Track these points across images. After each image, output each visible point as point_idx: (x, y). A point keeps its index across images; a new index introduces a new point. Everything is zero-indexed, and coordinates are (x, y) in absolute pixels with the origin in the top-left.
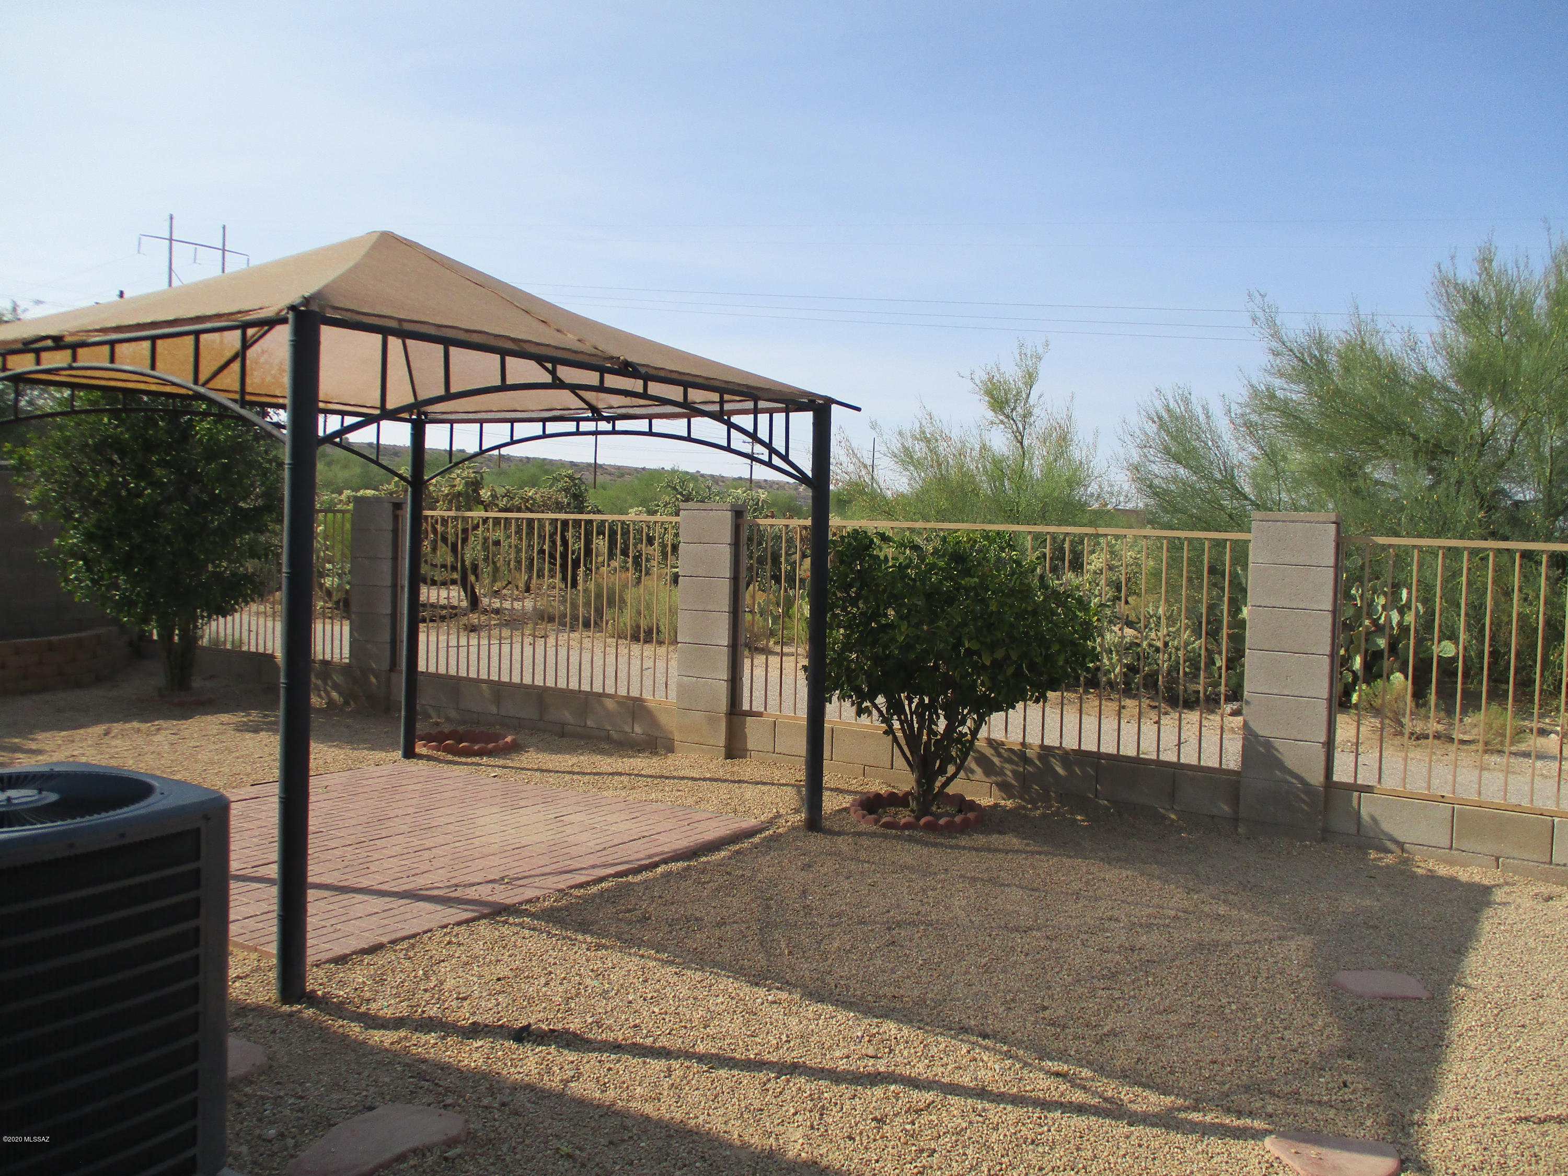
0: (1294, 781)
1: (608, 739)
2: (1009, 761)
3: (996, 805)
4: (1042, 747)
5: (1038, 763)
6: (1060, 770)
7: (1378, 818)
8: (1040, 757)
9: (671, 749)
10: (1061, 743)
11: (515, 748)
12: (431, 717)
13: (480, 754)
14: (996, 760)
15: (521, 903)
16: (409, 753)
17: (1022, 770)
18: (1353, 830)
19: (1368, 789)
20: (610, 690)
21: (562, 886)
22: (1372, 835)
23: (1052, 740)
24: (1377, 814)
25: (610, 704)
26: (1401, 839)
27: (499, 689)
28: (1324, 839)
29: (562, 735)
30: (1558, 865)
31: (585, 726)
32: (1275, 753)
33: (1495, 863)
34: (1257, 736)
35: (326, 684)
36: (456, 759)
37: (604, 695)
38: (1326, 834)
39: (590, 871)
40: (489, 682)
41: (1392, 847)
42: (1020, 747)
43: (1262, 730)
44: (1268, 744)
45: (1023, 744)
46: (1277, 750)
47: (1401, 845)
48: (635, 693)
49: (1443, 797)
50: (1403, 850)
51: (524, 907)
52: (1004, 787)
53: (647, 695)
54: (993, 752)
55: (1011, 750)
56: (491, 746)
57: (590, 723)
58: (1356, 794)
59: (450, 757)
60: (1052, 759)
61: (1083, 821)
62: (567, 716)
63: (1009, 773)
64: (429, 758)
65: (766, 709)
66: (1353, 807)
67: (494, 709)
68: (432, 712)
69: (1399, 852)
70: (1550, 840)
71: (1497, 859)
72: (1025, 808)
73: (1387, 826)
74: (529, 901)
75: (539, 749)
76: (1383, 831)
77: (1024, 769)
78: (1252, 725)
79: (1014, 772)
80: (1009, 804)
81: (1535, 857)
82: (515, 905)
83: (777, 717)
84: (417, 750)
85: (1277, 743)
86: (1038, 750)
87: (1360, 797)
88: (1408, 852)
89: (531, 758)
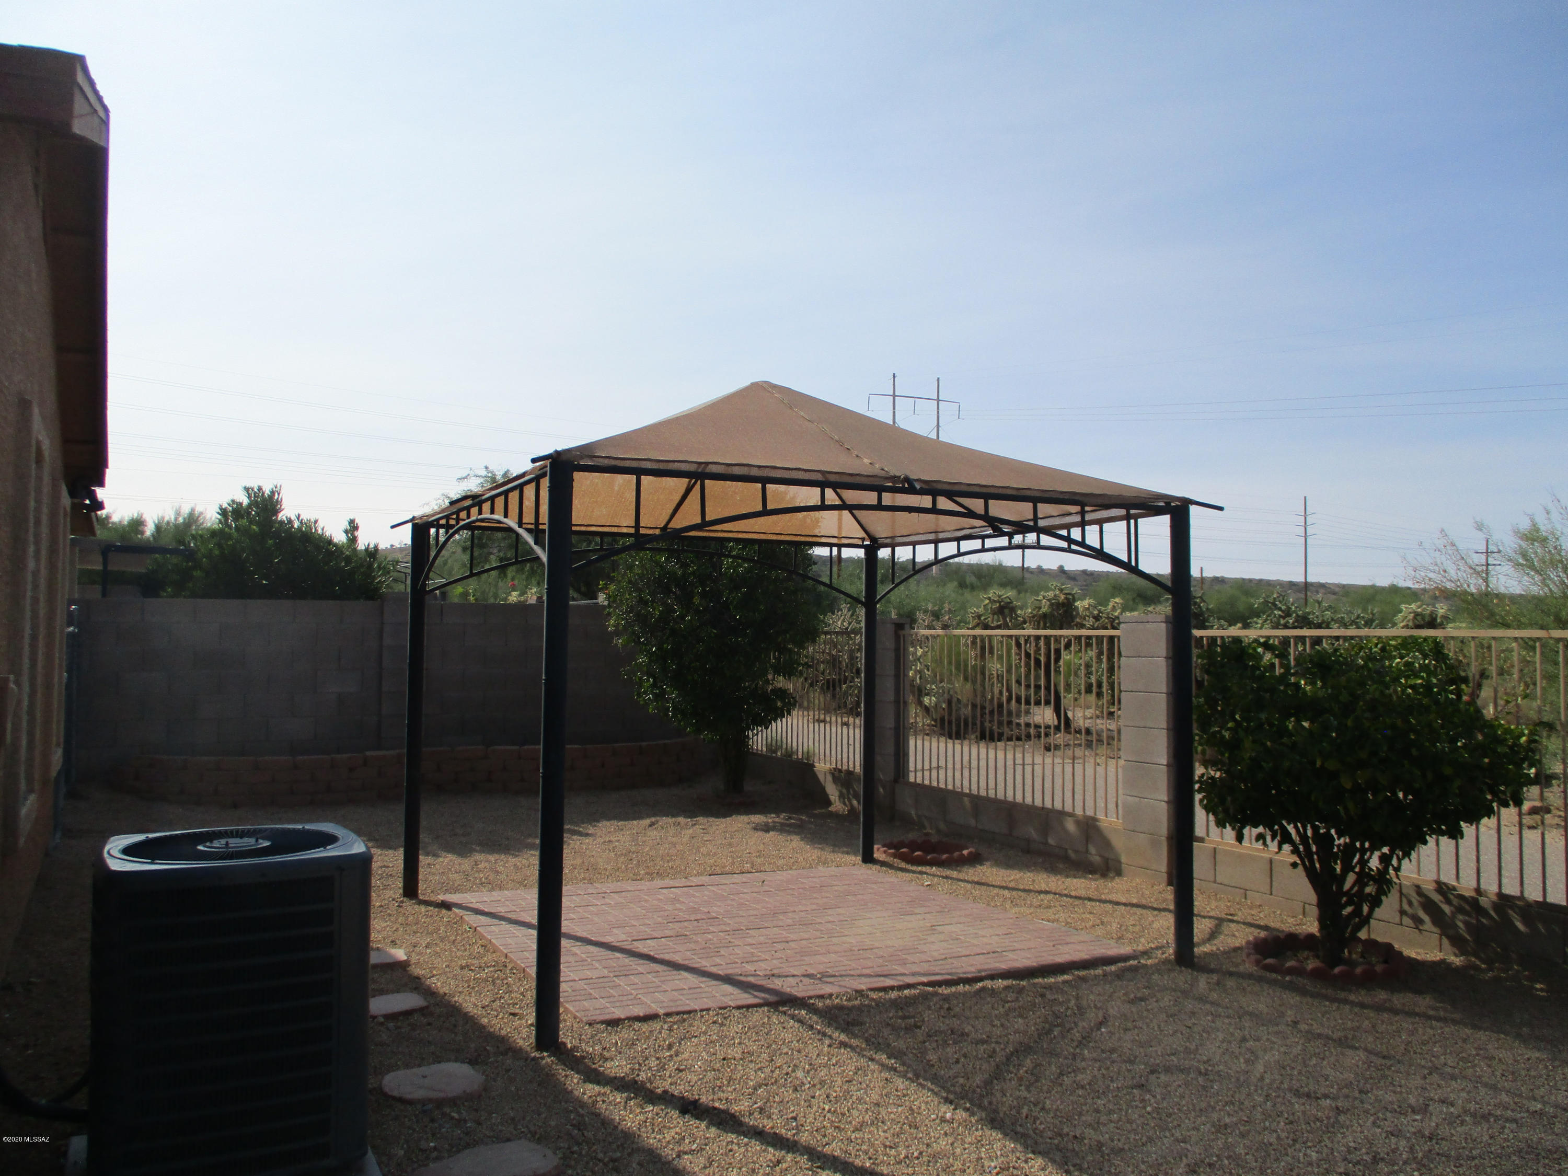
1: (1066, 859)
2: (1460, 910)
3: (1443, 961)
4: (1500, 895)
5: (1492, 913)
6: (1520, 926)
8: (1496, 906)
9: (1119, 873)
10: (1522, 892)
11: (975, 860)
12: (925, 828)
13: (931, 864)
14: (1447, 909)
15: (811, 998)
16: (868, 858)
17: (1474, 921)
20: (1068, 808)
21: (863, 987)
23: (1511, 889)
25: (1069, 823)
27: (979, 803)
29: (1027, 851)
31: (1046, 843)
35: (848, 792)
36: (910, 867)
37: (1062, 814)
39: (899, 978)
40: (970, 795)
42: (1473, 894)
45: (1478, 890)
48: (1090, 813)
51: (812, 1001)
52: (1457, 942)
53: (1100, 815)
54: (1440, 898)
55: (1461, 897)
56: (945, 856)
57: (1051, 841)
59: (903, 865)
60: (1511, 912)
61: (1541, 990)
62: (1032, 833)
63: (1460, 924)
64: (883, 864)
65: (1208, 835)
67: (972, 822)
68: (926, 824)
72: (1477, 968)
74: (821, 997)
75: (999, 863)
77: (1478, 920)
79: (1466, 923)
80: (1457, 961)
82: (804, 998)
83: (1218, 843)
84: (876, 855)
86: (1494, 898)
89: (988, 872)
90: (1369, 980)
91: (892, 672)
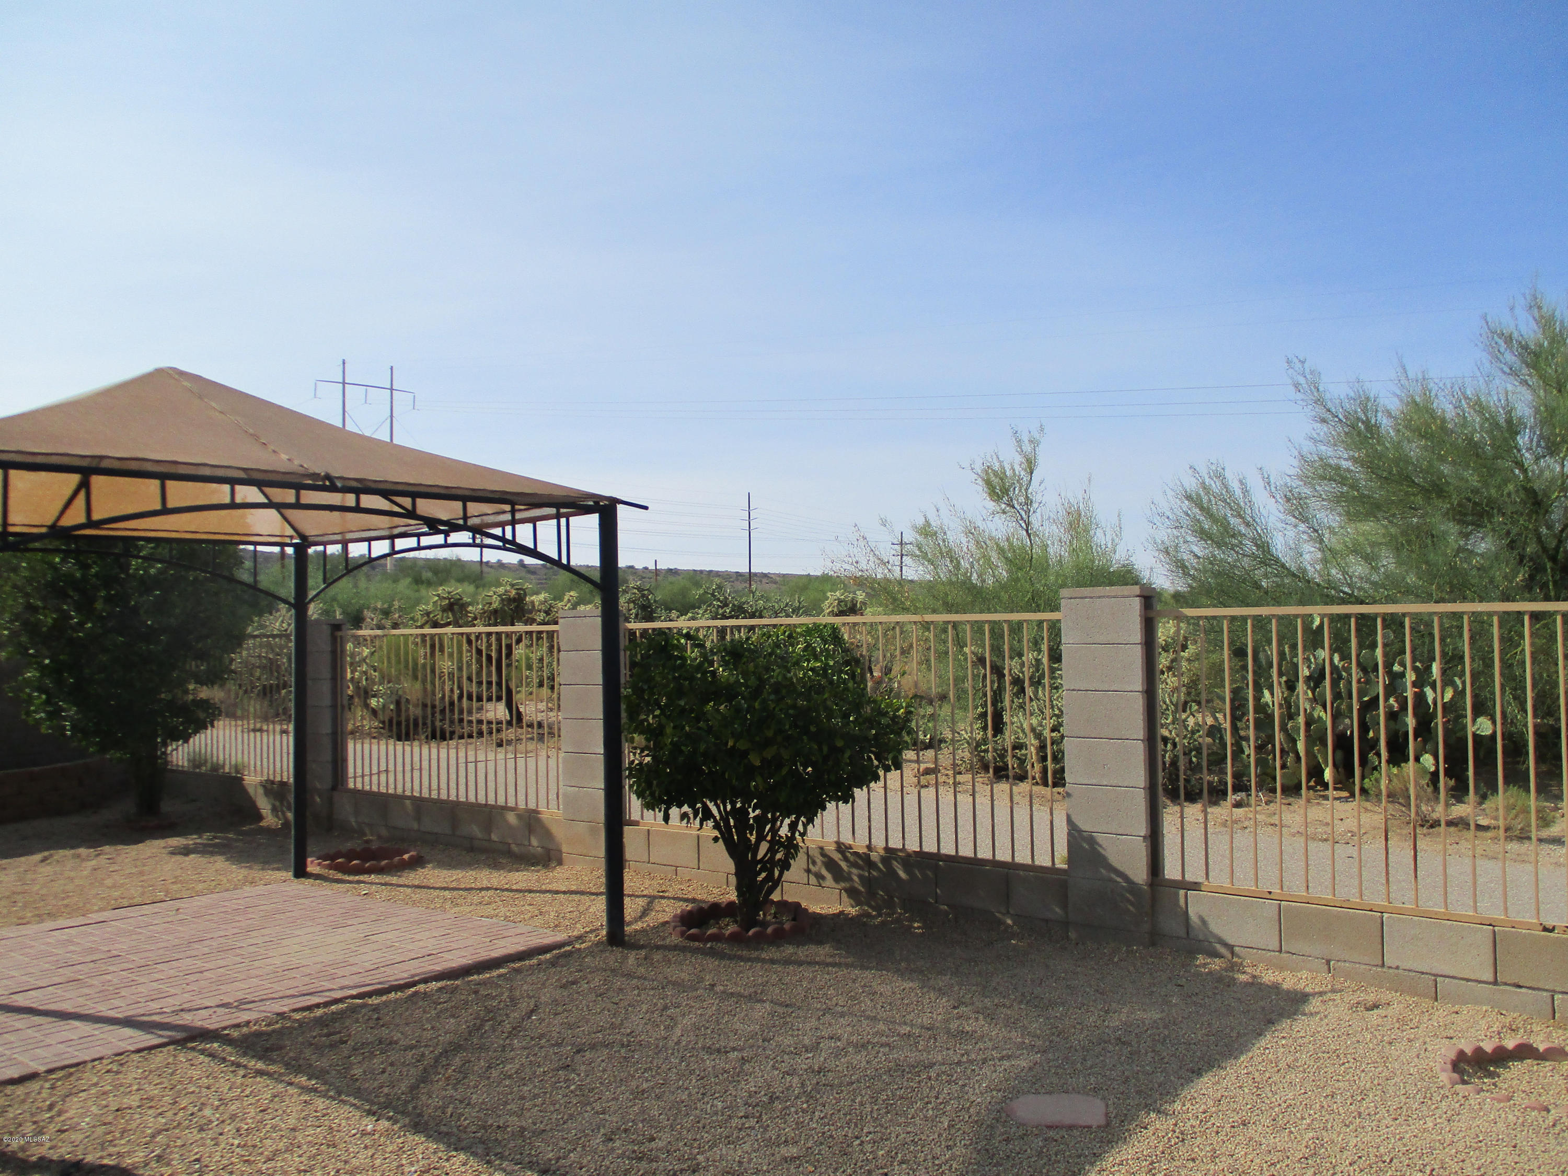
0: (1119, 879)
1: (509, 854)
2: (854, 865)
3: (842, 913)
4: (887, 849)
5: (881, 866)
6: (902, 874)
7: (1206, 918)
8: (884, 860)
9: (560, 863)
10: (904, 845)
11: (417, 863)
12: (365, 835)
13: (369, 872)
14: (843, 865)
15: (225, 1028)
16: (300, 872)
17: (867, 874)
18: (1182, 933)
19: (1196, 886)
20: (511, 803)
21: (285, 1009)
22: (1201, 937)
23: (895, 843)
24: (1204, 915)
25: (511, 818)
26: (1231, 941)
27: (420, 804)
28: (1153, 944)
29: (471, 849)
30: (1390, 967)
31: (490, 840)
32: (1099, 849)
33: (1326, 967)
34: (1080, 831)
35: (282, 804)
36: (347, 878)
37: (505, 808)
38: (1155, 938)
39: (327, 994)
40: (412, 798)
41: (1223, 950)
42: (865, 850)
43: (1085, 826)
44: (1091, 841)
45: (869, 847)
46: (1100, 846)
47: (1230, 948)
48: (532, 806)
49: (1270, 893)
50: (1233, 953)
51: (226, 1032)
52: (852, 893)
53: (542, 808)
54: (840, 856)
55: (856, 854)
56: (384, 863)
57: (494, 837)
58: (1182, 892)
59: (339, 876)
60: (895, 863)
61: (918, 928)
62: (476, 831)
63: (855, 878)
64: (317, 877)
65: (642, 818)
66: (1180, 907)
67: (415, 826)
68: (367, 831)
69: (1229, 956)
70: (1380, 940)
71: (1328, 962)
72: (868, 915)
73: (1218, 927)
74: (237, 1026)
75: (442, 864)
76: (1211, 932)
77: (870, 873)
78: (1074, 818)
79: (860, 876)
80: (853, 911)
81: (1366, 959)
82: (217, 1030)
83: (652, 825)
84: (310, 869)
85: (1100, 838)
86: (882, 852)
87: (1186, 896)
88: (1239, 957)
89: (430, 874)
90: (779, 938)
91: (329, 676)
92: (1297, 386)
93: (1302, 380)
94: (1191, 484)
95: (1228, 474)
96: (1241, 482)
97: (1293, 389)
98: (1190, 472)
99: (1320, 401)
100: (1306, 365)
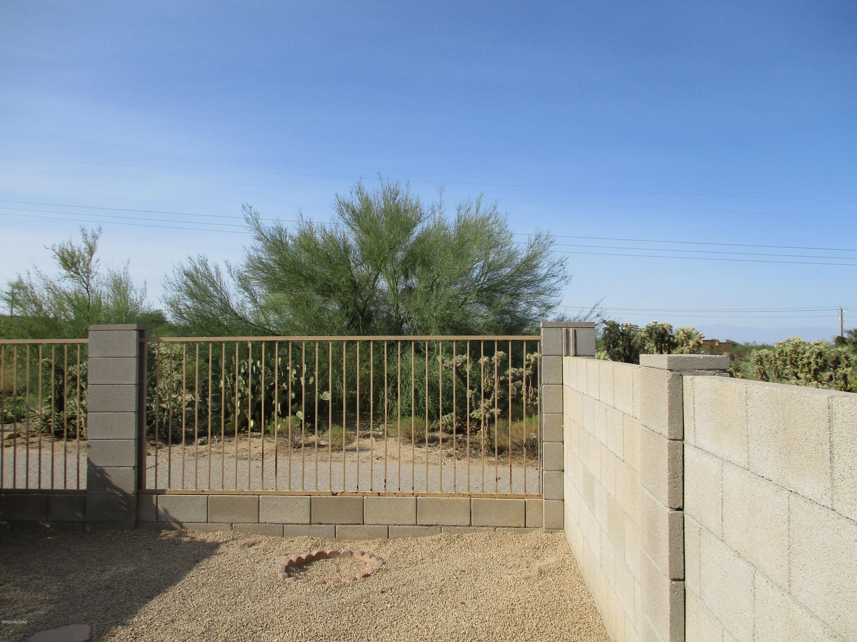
0: (119, 493)
7: (168, 509)
18: (154, 519)
19: (163, 492)
22: (164, 520)
24: (166, 507)
26: (181, 521)
28: (136, 527)
30: (262, 523)
32: (107, 476)
33: (231, 527)
34: (95, 467)
38: (138, 524)
41: (176, 526)
43: (98, 463)
44: (102, 471)
46: (107, 474)
47: (180, 524)
49: (203, 491)
50: (182, 527)
58: (155, 496)
66: (154, 505)
69: (180, 528)
70: (257, 509)
71: (231, 525)
73: (174, 514)
76: (170, 517)
78: (92, 460)
81: (251, 520)
85: (107, 470)
87: (157, 498)
88: (185, 528)
92: (247, 220)
93: (250, 217)
94: (188, 266)
95: (209, 263)
96: (216, 267)
97: (245, 221)
98: (188, 260)
99: (258, 229)
100: (252, 209)
